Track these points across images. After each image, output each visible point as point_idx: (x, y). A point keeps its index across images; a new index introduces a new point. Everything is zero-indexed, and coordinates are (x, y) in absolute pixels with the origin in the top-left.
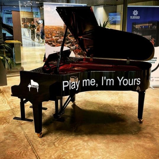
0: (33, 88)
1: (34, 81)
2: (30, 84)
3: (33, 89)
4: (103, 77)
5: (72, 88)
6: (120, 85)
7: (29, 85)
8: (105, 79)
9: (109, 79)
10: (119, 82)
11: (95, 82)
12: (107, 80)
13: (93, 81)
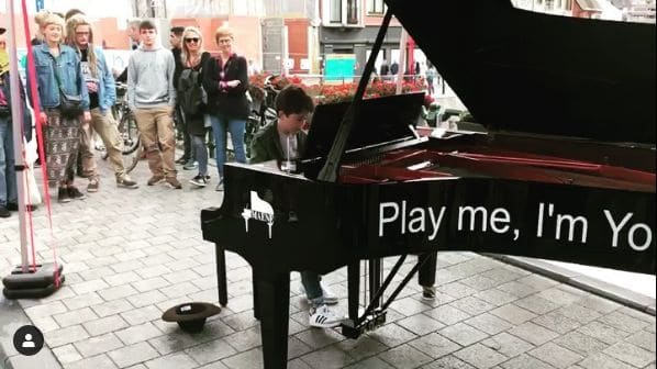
0: (258, 221)
1: (261, 196)
2: (250, 208)
3: (258, 224)
4: (542, 206)
5: (412, 230)
6: (615, 244)
7: (246, 210)
8: (551, 214)
9: (569, 217)
10: (612, 232)
11: (508, 220)
12: (560, 219)
13: (500, 215)
